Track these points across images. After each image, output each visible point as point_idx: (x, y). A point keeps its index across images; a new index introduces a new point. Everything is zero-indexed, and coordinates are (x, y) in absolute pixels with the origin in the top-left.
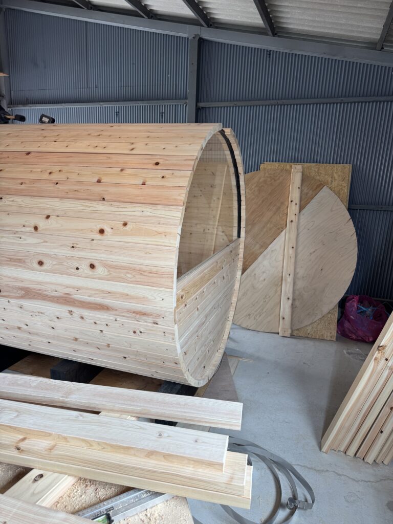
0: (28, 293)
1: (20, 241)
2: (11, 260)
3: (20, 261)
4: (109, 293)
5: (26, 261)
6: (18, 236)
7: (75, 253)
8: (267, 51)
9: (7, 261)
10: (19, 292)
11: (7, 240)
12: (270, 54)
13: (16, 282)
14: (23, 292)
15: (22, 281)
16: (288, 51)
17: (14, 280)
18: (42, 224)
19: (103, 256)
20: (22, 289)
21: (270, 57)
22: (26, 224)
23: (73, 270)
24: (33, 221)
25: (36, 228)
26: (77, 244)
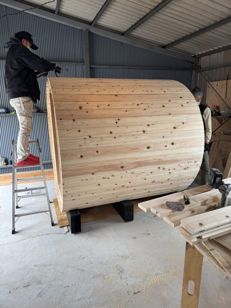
0: (140, 164)
1: (137, 139)
2: (132, 149)
3: (137, 149)
4: (179, 154)
5: (141, 148)
6: (135, 137)
7: (165, 139)
8: (121, 42)
9: (130, 150)
10: (135, 165)
11: (129, 140)
12: (122, 44)
13: (134, 160)
14: (137, 164)
15: (137, 159)
16: (131, 44)
17: (133, 159)
18: (147, 129)
19: (177, 138)
20: (136, 163)
21: (122, 46)
22: (138, 130)
23: (164, 148)
24: (141, 128)
25: (144, 132)
26: (165, 135)
